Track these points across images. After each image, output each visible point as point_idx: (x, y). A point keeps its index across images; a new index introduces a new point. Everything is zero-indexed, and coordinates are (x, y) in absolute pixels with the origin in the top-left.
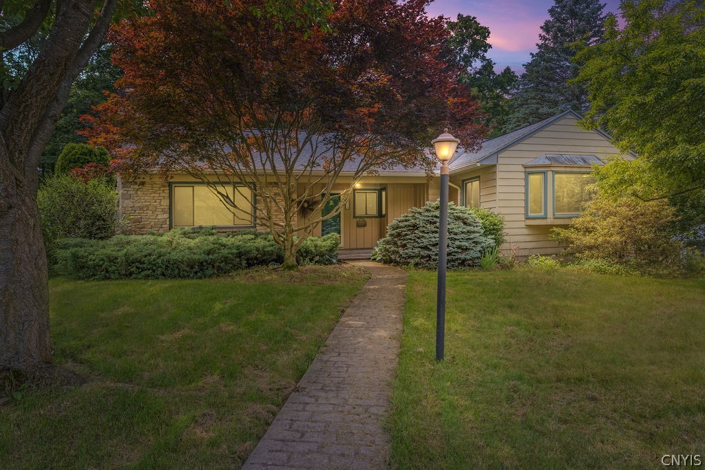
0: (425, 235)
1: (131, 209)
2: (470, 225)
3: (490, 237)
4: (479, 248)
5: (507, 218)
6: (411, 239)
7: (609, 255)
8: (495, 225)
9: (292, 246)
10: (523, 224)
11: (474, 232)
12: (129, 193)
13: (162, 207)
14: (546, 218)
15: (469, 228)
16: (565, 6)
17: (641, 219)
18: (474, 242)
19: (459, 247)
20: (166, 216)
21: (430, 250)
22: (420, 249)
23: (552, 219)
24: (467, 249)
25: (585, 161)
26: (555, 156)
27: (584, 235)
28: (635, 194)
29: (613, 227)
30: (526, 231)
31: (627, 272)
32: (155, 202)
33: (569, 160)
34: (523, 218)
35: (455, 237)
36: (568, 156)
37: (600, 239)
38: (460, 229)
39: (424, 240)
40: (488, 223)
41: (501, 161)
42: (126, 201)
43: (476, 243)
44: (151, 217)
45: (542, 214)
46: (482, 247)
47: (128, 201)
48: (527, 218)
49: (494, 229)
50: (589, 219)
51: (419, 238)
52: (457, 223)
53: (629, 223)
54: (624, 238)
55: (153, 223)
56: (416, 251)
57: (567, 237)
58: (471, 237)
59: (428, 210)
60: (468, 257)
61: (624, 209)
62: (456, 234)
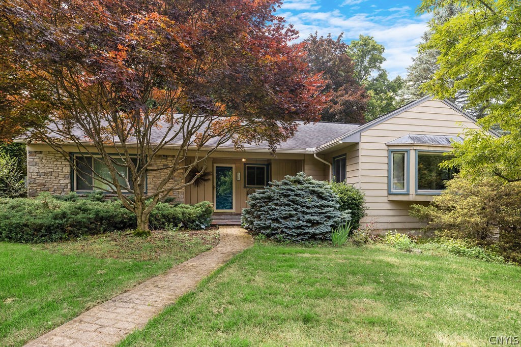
0: (278, 208)
1: (36, 174)
2: (325, 199)
3: (347, 211)
4: (331, 222)
5: (367, 193)
6: (264, 211)
7: (469, 236)
8: (354, 199)
9: (142, 213)
10: (385, 200)
11: (328, 206)
12: (35, 160)
13: (64, 174)
14: (408, 194)
15: (323, 202)
16: (441, 17)
17: (505, 199)
18: (325, 217)
19: (309, 221)
20: (68, 181)
21: (280, 223)
22: (270, 221)
23: (414, 196)
24: (318, 223)
25: (449, 142)
26: (419, 136)
27: (444, 213)
28: (497, 173)
29: (475, 206)
30: (388, 206)
31: (489, 255)
32: (58, 169)
33: (432, 139)
34: (385, 193)
35: (308, 211)
36: (431, 136)
37: (459, 220)
38: (313, 203)
39: (275, 213)
40: (346, 197)
41: (363, 139)
42: (32, 168)
43: (329, 218)
44: (55, 182)
45: (405, 191)
46: (334, 222)
47: (34, 167)
48: (390, 194)
49: (353, 204)
50: (448, 197)
51: (272, 210)
52: (311, 197)
53: (491, 204)
54: (485, 219)
55: (56, 187)
56: (268, 223)
57: (427, 214)
58: (323, 211)
59: (286, 184)
60: (317, 232)
61: (485, 189)
62: (308, 208)
